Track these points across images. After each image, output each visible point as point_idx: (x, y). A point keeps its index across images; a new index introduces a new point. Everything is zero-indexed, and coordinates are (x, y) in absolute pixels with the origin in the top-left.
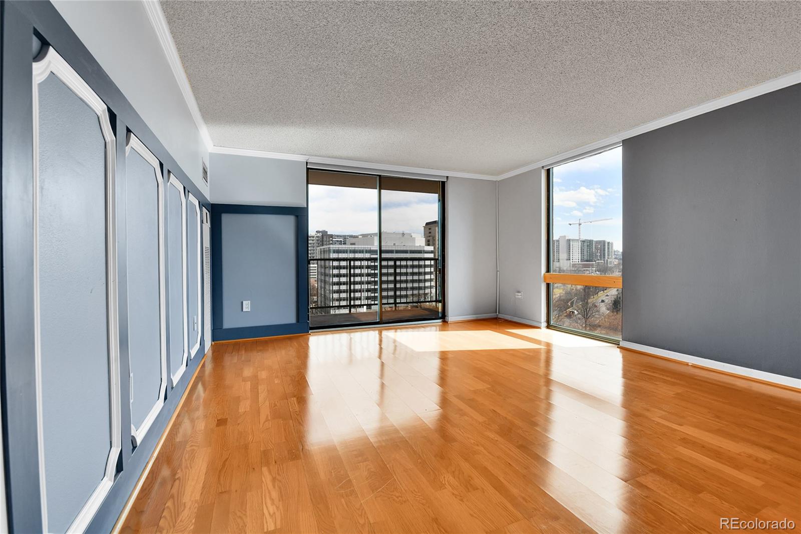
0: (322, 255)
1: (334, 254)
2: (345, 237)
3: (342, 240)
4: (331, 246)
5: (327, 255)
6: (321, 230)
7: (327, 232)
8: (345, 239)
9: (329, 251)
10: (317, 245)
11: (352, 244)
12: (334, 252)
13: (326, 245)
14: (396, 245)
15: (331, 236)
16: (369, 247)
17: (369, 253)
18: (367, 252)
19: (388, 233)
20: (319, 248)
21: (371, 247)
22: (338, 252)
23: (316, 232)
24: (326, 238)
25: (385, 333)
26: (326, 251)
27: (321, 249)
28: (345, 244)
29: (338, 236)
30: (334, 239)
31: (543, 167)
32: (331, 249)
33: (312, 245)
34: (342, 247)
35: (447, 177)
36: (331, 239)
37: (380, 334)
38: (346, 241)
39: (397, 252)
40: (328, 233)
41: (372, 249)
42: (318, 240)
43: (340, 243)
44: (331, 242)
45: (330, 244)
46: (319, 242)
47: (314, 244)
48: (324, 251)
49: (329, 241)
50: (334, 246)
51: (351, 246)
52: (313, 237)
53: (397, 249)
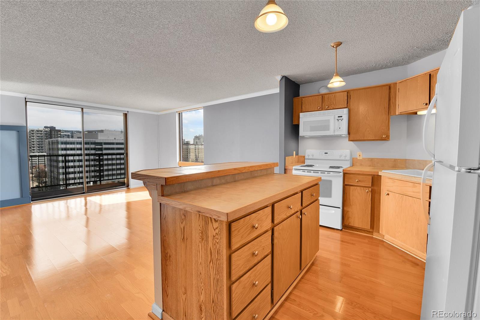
0: (51, 146)
1: (62, 145)
2: (72, 132)
3: (70, 134)
4: (59, 139)
5: (56, 145)
6: (49, 126)
7: (55, 127)
8: (73, 133)
9: (58, 143)
10: (46, 137)
11: (78, 138)
12: (62, 143)
13: (55, 138)
14: (116, 139)
15: (60, 131)
16: (93, 140)
17: (94, 144)
18: (92, 143)
19: (110, 131)
20: (47, 140)
21: (96, 140)
22: (66, 143)
23: (44, 127)
24: (54, 132)
25: (88, 198)
26: (55, 142)
27: (49, 141)
28: (72, 137)
29: (66, 131)
30: (61, 134)
31: (177, 112)
32: (59, 141)
33: (41, 137)
34: (71, 140)
35: (128, 111)
36: (59, 133)
37: (86, 200)
38: (73, 135)
39: (117, 144)
40: (56, 129)
41: (96, 141)
42: (46, 134)
43: (68, 136)
44: (59, 136)
45: (58, 137)
46: (47, 135)
47: (42, 136)
48: (52, 143)
49: (57, 135)
50: (62, 139)
51: (77, 139)
52: (41, 131)
53: (117, 142)
